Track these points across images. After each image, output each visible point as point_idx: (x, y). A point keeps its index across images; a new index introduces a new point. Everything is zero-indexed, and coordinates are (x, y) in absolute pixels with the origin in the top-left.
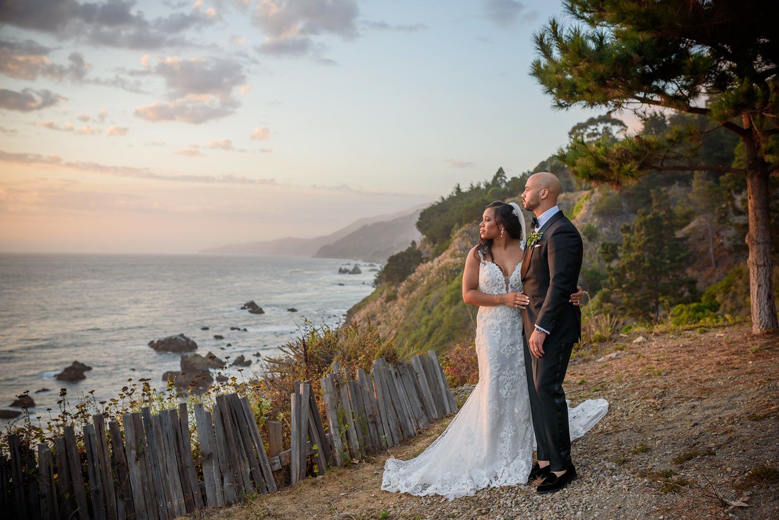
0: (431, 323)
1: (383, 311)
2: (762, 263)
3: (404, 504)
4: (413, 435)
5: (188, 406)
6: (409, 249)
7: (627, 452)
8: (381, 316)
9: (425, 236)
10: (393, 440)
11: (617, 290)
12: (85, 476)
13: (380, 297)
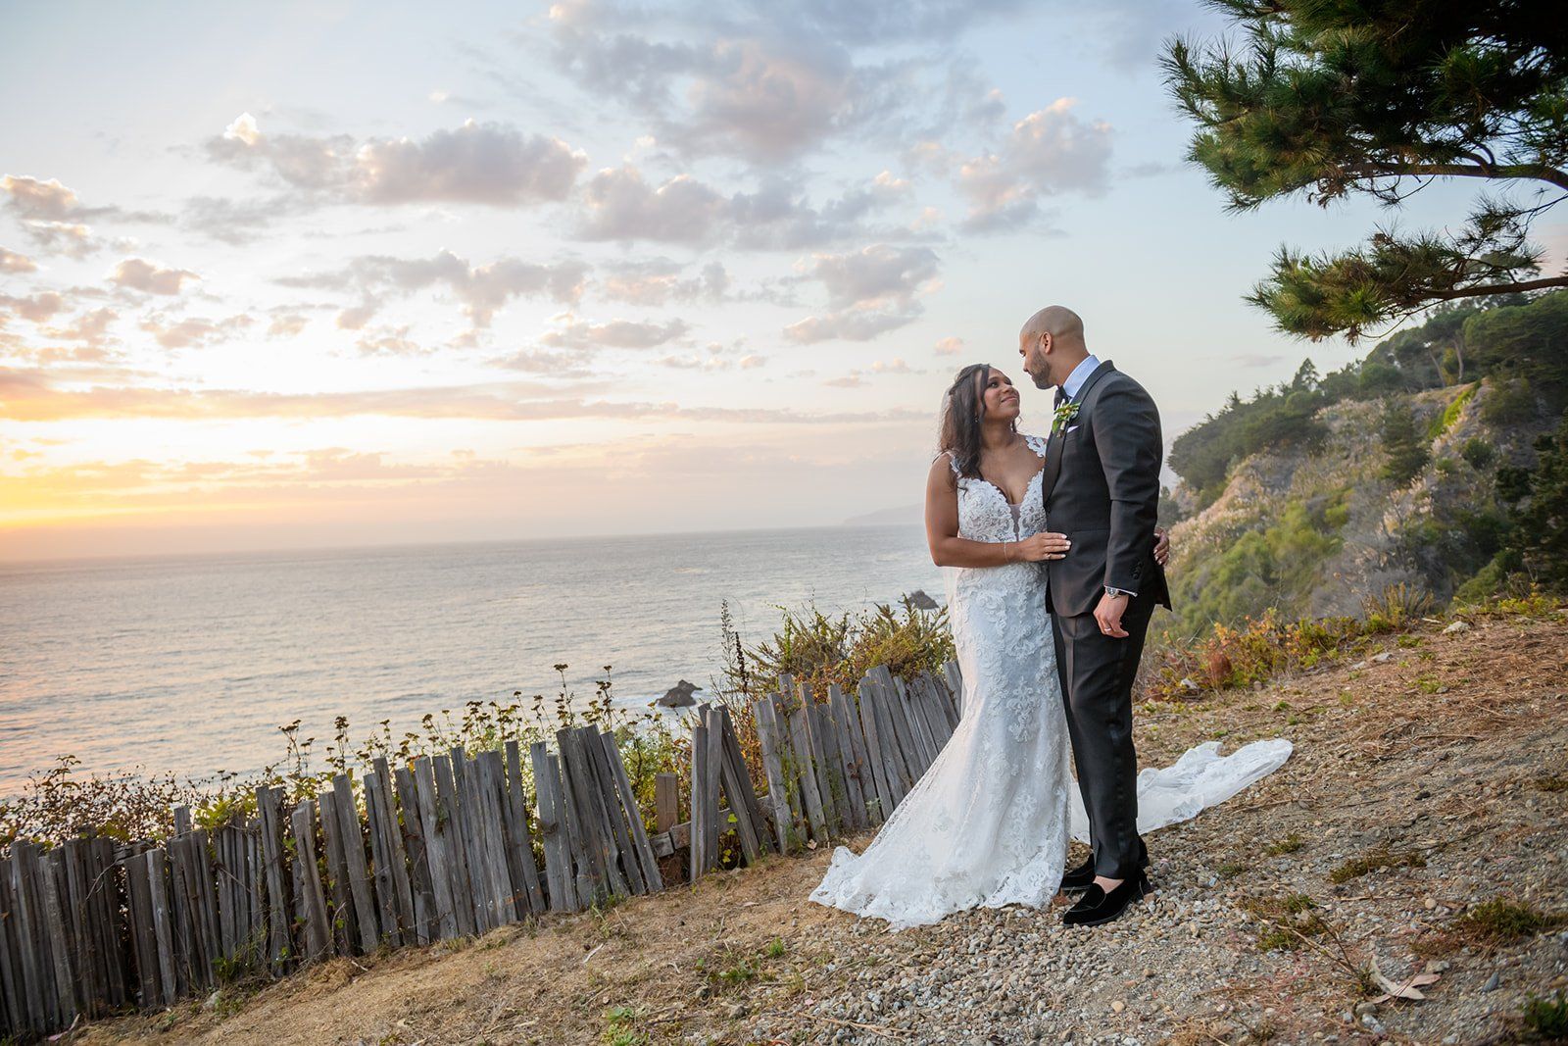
0: (1197, 615)
5: (521, 746)
7: (1256, 851)
9: (1182, 479)
11: (1532, 548)
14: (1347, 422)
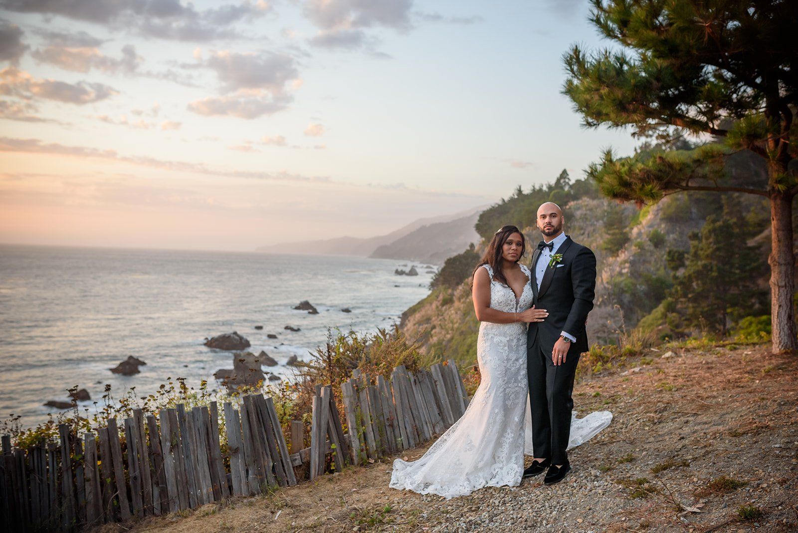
1: (438, 315)
2: (783, 284)
3: (407, 501)
4: (429, 438)
5: (218, 404)
6: (467, 252)
7: (613, 462)
8: (436, 320)
9: (484, 239)
10: (409, 443)
11: (683, 300)
12: (125, 462)
13: (436, 300)
14: (584, 212)
